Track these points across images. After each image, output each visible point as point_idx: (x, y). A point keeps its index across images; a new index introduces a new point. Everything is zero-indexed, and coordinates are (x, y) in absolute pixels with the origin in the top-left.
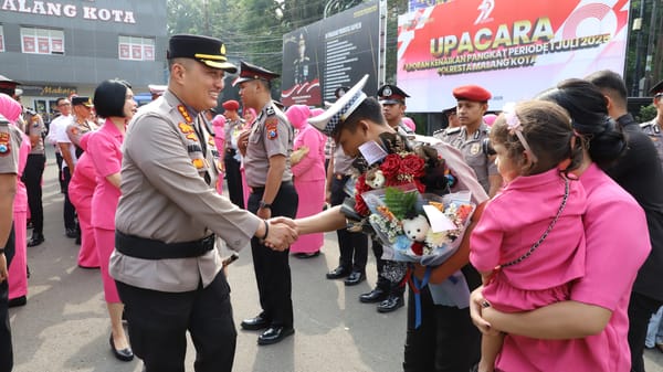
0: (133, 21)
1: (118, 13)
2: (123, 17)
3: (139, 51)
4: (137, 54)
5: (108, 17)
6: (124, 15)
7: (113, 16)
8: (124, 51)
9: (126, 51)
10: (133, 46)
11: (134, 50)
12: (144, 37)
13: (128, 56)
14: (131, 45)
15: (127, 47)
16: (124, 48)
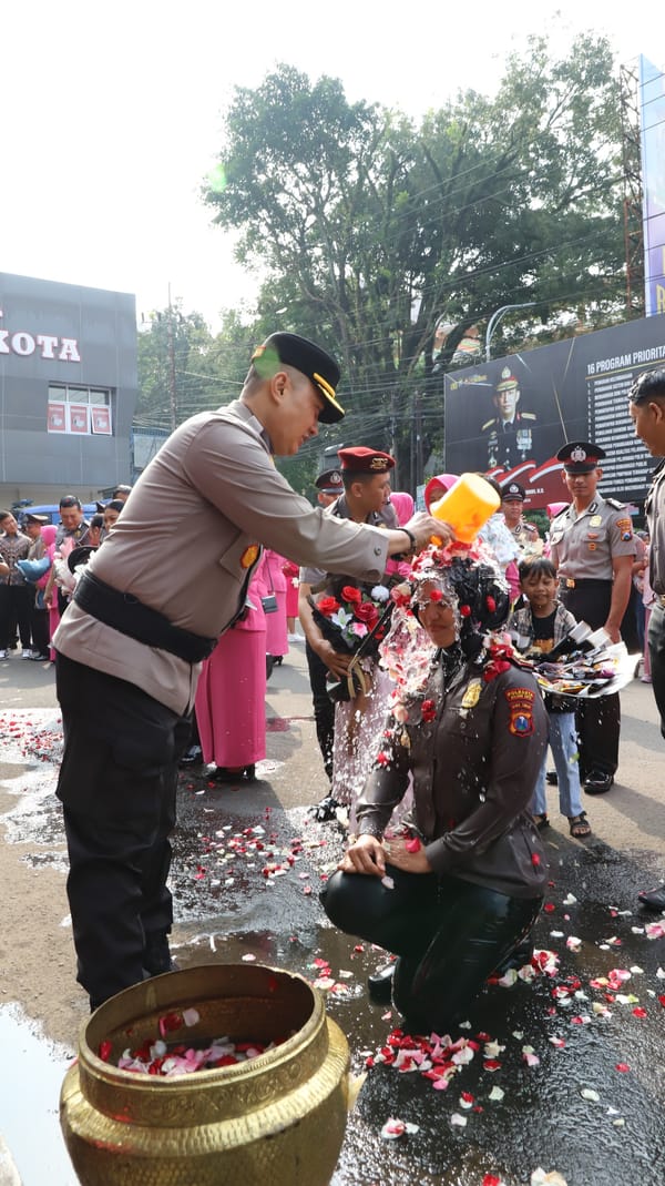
0: (76, 357)
1: (48, 342)
2: (57, 349)
3: (84, 417)
4: (80, 424)
5: (31, 348)
6: (61, 345)
7: (39, 348)
8: (55, 416)
9: (59, 418)
10: (72, 407)
11: (73, 415)
12: (92, 391)
13: (63, 427)
14: (68, 405)
15: (61, 410)
16: (54, 412)
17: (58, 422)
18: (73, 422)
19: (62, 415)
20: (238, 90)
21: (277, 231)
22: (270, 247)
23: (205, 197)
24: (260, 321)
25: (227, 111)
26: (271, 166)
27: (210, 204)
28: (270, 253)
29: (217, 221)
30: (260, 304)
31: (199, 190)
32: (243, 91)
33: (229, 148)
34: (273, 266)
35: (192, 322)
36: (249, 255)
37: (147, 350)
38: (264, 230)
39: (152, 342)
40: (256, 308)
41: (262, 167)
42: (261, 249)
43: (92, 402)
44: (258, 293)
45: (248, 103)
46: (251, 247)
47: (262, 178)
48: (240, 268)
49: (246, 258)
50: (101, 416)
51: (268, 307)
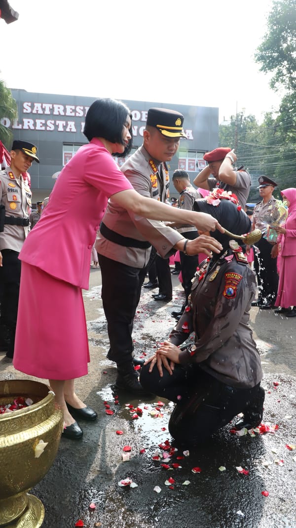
0: (192, 138)
3: (194, 164)
4: (192, 167)
8: (182, 164)
9: (183, 165)
10: (189, 160)
11: (189, 163)
12: (198, 152)
13: (185, 168)
14: (187, 159)
15: (184, 161)
16: (181, 162)
17: (183, 166)
18: (189, 166)
19: (184, 164)
20: (275, 3)
21: (292, 71)
22: (287, 79)
23: (256, 58)
24: (280, 116)
25: (268, 15)
26: (289, 39)
27: (259, 62)
28: (288, 82)
29: (261, 70)
30: (281, 107)
31: (254, 56)
32: (277, 3)
33: (269, 33)
34: (289, 88)
35: (249, 120)
36: (277, 84)
37: (228, 134)
38: (285, 72)
39: (231, 130)
40: (279, 110)
41: (285, 40)
42: (283, 81)
43: (188, 157)
44: (280, 103)
45: (279, 9)
46: (277, 80)
47: (285, 45)
48: (272, 91)
49: (275, 86)
50: (191, 163)
51: (284, 109)
